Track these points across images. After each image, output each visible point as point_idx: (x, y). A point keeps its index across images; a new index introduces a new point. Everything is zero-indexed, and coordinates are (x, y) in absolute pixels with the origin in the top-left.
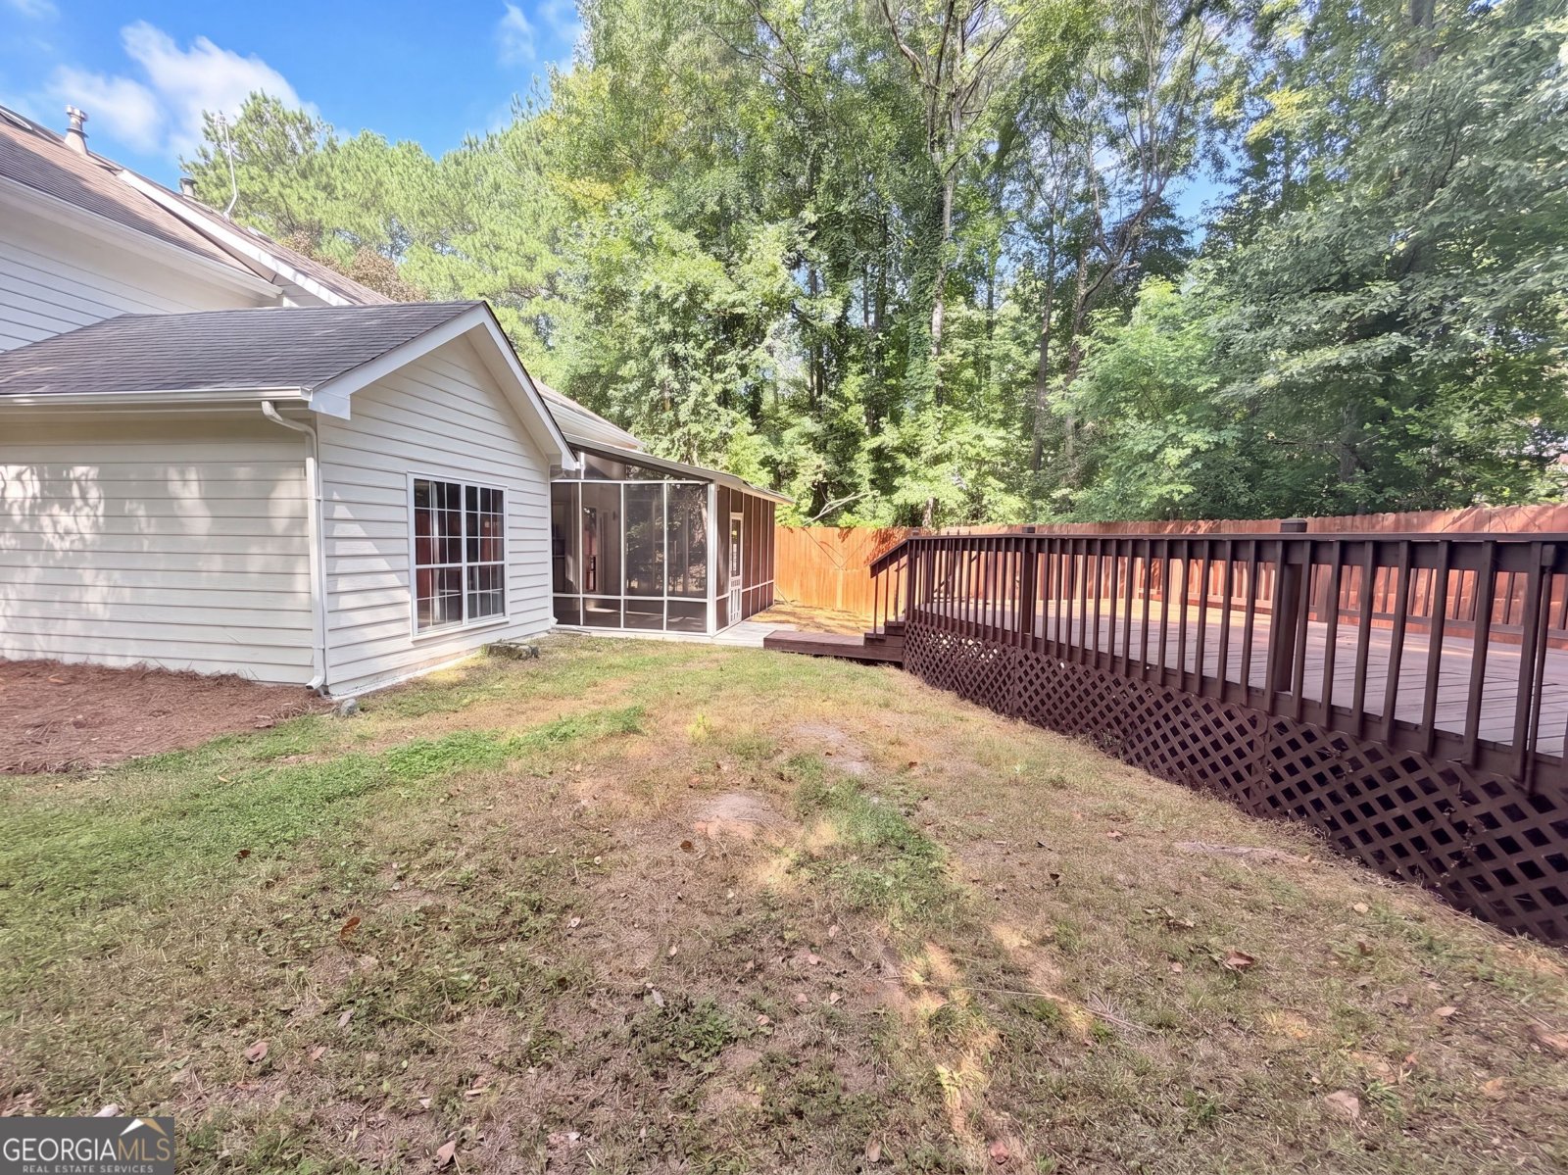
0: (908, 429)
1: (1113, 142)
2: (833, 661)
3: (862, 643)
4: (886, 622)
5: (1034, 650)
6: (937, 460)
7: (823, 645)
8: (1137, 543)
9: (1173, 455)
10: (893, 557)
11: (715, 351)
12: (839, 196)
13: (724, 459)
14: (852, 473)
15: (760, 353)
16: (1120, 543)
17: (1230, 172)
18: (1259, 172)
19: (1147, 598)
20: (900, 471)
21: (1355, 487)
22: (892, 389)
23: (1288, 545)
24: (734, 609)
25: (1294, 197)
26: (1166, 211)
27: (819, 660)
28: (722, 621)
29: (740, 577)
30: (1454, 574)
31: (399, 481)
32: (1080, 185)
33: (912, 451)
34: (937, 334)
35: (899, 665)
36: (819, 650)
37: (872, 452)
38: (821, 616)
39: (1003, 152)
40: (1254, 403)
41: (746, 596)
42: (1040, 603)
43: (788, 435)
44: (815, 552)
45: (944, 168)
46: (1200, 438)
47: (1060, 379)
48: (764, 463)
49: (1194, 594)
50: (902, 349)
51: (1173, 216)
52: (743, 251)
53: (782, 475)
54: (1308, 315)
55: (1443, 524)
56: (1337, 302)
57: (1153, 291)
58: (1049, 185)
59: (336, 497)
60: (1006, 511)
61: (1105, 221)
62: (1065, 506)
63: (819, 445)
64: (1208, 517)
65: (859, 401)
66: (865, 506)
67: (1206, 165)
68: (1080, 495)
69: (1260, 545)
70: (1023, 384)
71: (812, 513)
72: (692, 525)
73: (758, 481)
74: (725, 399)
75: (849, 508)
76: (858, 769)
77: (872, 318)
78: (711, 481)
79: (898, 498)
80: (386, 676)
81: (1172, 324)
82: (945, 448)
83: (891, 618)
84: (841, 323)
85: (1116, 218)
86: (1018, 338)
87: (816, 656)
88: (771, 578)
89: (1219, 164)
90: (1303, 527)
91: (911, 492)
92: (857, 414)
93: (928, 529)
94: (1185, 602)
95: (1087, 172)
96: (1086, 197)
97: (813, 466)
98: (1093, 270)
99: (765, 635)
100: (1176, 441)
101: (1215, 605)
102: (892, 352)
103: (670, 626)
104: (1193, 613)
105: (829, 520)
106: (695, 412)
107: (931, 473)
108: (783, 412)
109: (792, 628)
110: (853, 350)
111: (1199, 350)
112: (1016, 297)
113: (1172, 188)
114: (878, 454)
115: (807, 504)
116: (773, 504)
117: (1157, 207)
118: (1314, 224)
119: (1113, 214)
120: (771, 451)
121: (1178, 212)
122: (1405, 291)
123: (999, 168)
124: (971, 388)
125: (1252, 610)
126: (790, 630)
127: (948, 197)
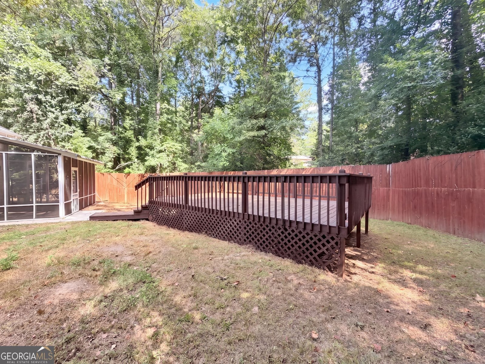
0: (149, 141)
1: (206, 69)
2: (121, 222)
3: (133, 214)
4: (142, 206)
5: (189, 209)
6: (160, 151)
7: (116, 216)
8: (217, 177)
9: (224, 154)
10: (143, 183)
11: (63, 101)
12: (120, 57)
13: (68, 145)
14: (129, 154)
15: (86, 106)
16: (213, 177)
17: (233, 86)
18: (239, 87)
19: (220, 192)
20: (147, 154)
21: (260, 164)
22: (143, 127)
23: (244, 177)
24: (74, 206)
25: (246, 95)
26: (220, 91)
27: (115, 222)
28: (68, 211)
29: (78, 193)
30: (277, 183)
32: (199, 78)
33: (151, 148)
34: (158, 112)
35: (147, 220)
36: (115, 218)
37: (137, 147)
38: (117, 206)
39: (177, 62)
40: (240, 142)
41: (81, 201)
42: (190, 195)
43: (101, 139)
44: (115, 182)
45: (158, 60)
46: (230, 151)
47: (196, 131)
48: (90, 148)
49: (231, 191)
50: (147, 114)
51: (222, 93)
52: (76, 65)
53: (98, 154)
54: (249, 123)
55: (274, 172)
56: (254, 121)
57: (217, 111)
58: (190, 76)
60: (183, 168)
61: (206, 90)
62: (199, 167)
63: (115, 144)
64: (233, 170)
65: (131, 129)
66: (135, 166)
67: (228, 83)
68: (203, 164)
69: (239, 177)
70: (186, 130)
71: (113, 168)
72: (51, 173)
73: (86, 155)
74: (69, 122)
75: (128, 166)
76: (128, 259)
77: (135, 102)
78: (60, 154)
79: (147, 163)
81: (222, 120)
82: (162, 148)
83: (144, 204)
84: (122, 102)
85: (209, 89)
86: (184, 117)
87: (114, 220)
88: (94, 192)
89: (231, 83)
90: (246, 173)
91: (151, 161)
92: (130, 134)
93: (158, 174)
94: (228, 193)
95: (201, 76)
96: (201, 82)
97: (112, 151)
98: (203, 102)
99: (90, 215)
100: (224, 151)
101: (231, 193)
102: (143, 115)
103: (37, 217)
104: (231, 195)
105: (120, 170)
106: (52, 125)
107: (158, 156)
108: (99, 130)
109: (104, 211)
110: (128, 112)
111: (228, 128)
112: (183, 105)
113: (221, 85)
114: (139, 148)
115: (110, 165)
116: (93, 165)
117: (217, 89)
118: (250, 102)
119: (208, 88)
120: (93, 144)
121: (222, 91)
122: (265, 121)
123: (176, 66)
124: (171, 130)
125: (238, 193)
126: (103, 212)
127: (160, 69)
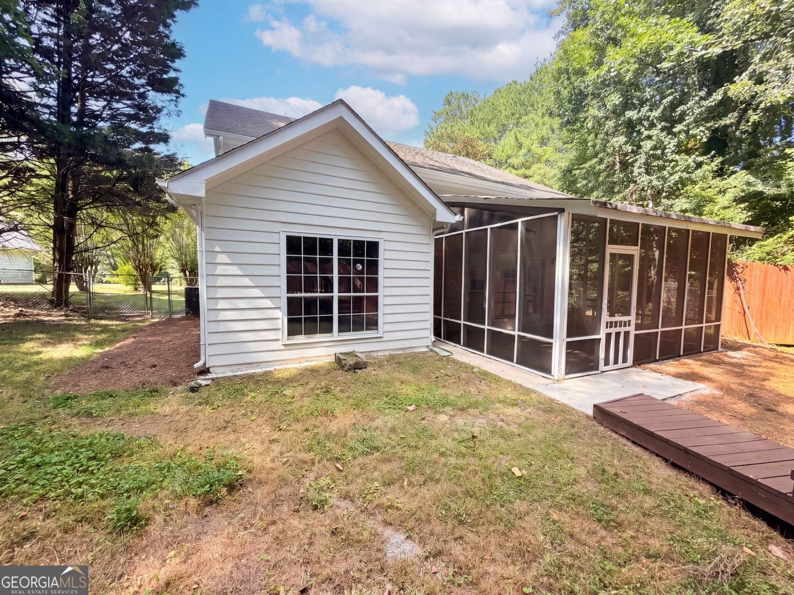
31: (274, 238)
59: (217, 249)
78: (562, 211)
80: (262, 365)
103: (521, 361)
